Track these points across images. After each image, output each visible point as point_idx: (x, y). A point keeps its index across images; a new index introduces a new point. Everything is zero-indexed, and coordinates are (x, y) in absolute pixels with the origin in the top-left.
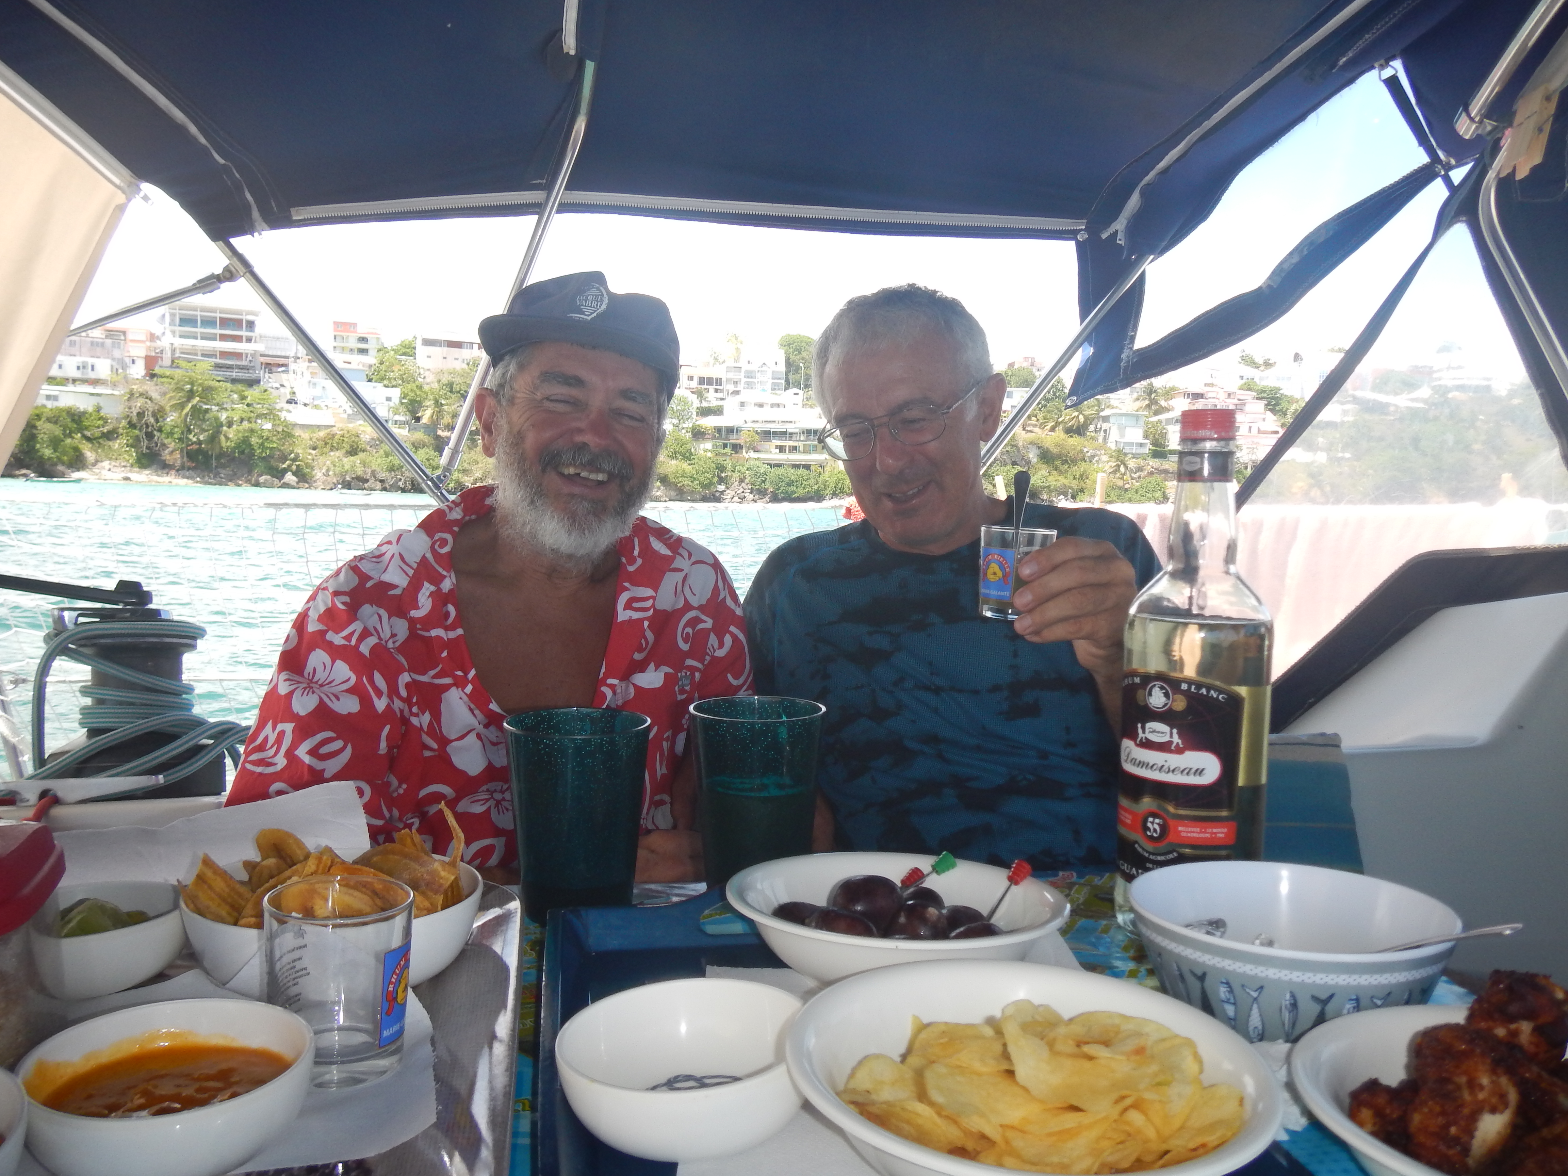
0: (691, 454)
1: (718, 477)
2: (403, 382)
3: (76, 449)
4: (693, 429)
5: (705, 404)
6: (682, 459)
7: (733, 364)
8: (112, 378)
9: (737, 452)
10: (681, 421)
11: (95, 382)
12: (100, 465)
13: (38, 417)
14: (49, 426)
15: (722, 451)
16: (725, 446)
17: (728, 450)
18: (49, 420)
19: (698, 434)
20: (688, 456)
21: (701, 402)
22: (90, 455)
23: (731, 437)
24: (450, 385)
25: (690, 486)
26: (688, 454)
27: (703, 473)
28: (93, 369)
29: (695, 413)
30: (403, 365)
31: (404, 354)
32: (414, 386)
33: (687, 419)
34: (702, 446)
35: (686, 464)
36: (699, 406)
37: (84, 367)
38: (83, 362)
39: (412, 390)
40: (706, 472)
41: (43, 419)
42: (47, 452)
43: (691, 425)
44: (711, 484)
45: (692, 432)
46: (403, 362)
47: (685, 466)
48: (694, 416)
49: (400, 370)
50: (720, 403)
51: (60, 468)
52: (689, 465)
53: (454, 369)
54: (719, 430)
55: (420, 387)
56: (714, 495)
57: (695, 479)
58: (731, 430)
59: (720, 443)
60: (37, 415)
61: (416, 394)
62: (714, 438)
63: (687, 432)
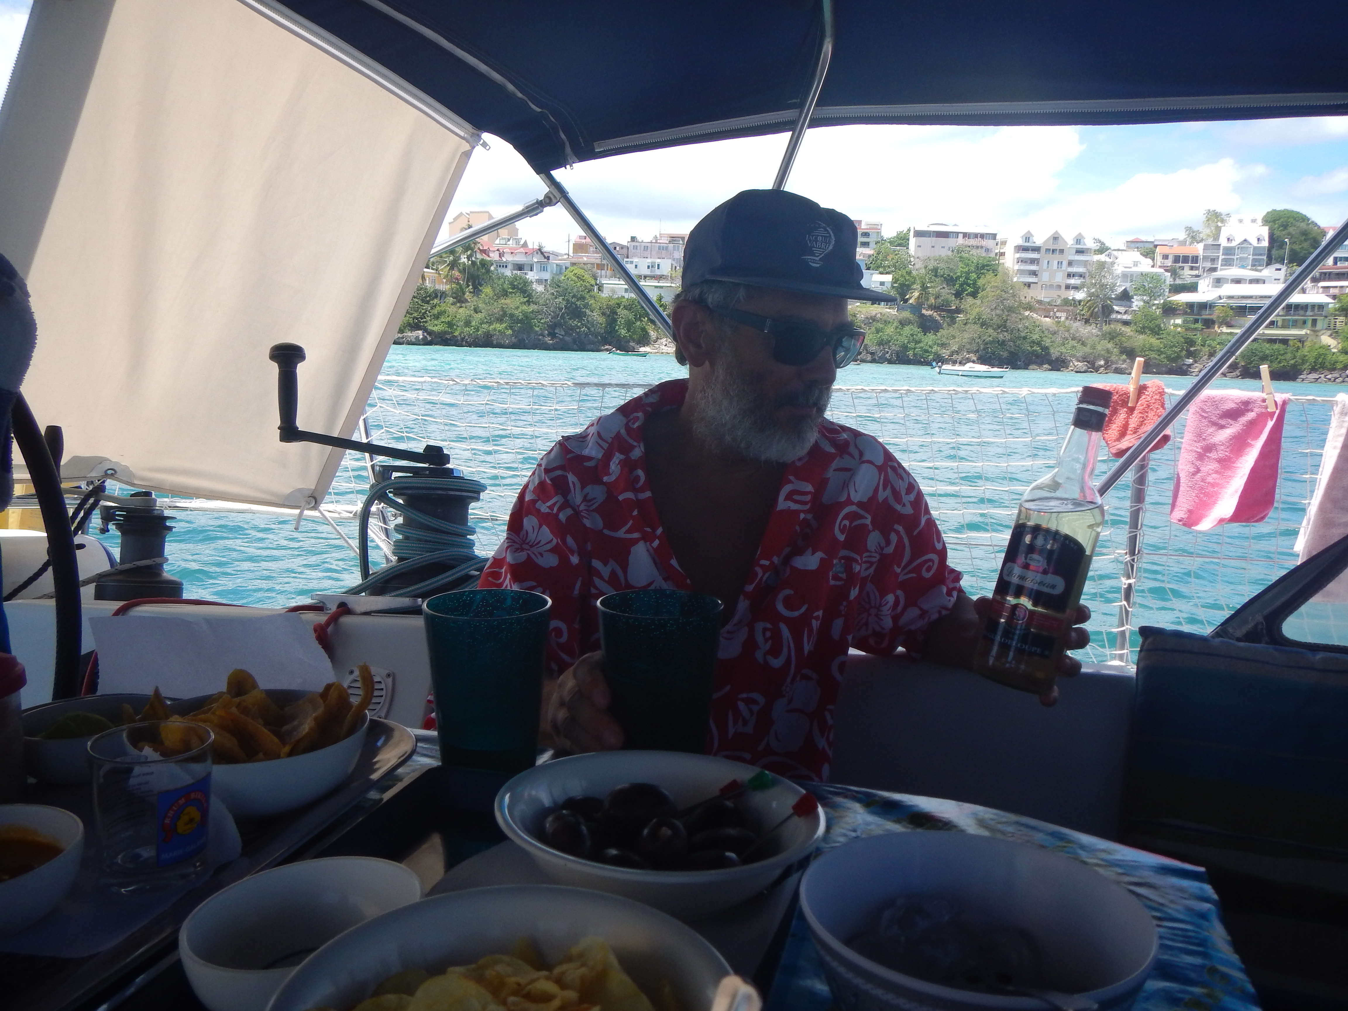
0: (1160, 328)
1: (1186, 351)
2: (896, 269)
3: (644, 330)
4: (1164, 305)
5: (1178, 282)
6: (1150, 334)
7: (1210, 241)
8: (671, 274)
9: (1208, 327)
10: (1153, 298)
11: (660, 278)
12: (659, 341)
13: (619, 305)
14: (625, 312)
15: (1193, 326)
16: (1196, 321)
17: (1199, 325)
18: (625, 308)
19: (1170, 310)
20: (1156, 331)
21: (1175, 280)
22: (653, 334)
23: (1203, 312)
24: (935, 270)
25: (1156, 359)
26: (1157, 329)
27: (1171, 347)
28: (658, 268)
29: (1167, 290)
30: (896, 255)
31: (899, 245)
32: (904, 272)
33: (1159, 296)
34: (1172, 321)
35: (1155, 339)
36: (1172, 283)
37: (652, 266)
38: (652, 263)
39: (902, 276)
40: (1174, 346)
41: (621, 307)
42: (623, 332)
43: (1162, 301)
44: (1179, 357)
45: (1163, 308)
46: (897, 252)
47: (1154, 341)
48: (1167, 294)
49: (893, 259)
50: (1194, 280)
51: (632, 344)
52: (1158, 339)
53: (940, 256)
54: (1191, 305)
55: (909, 273)
56: (1181, 368)
57: (1162, 353)
58: (1204, 306)
59: (1191, 318)
60: (618, 304)
61: (905, 279)
62: (1185, 313)
63: (1158, 308)
